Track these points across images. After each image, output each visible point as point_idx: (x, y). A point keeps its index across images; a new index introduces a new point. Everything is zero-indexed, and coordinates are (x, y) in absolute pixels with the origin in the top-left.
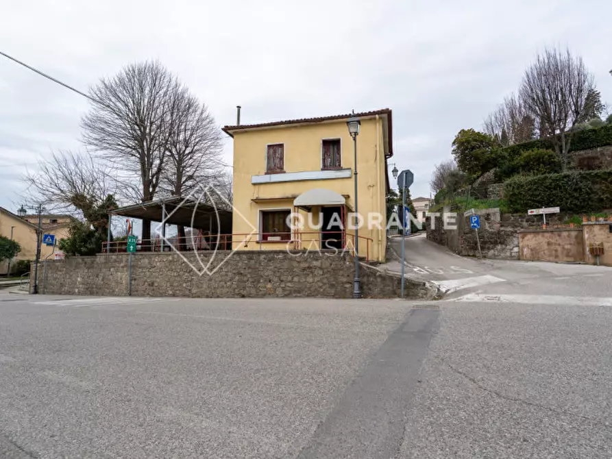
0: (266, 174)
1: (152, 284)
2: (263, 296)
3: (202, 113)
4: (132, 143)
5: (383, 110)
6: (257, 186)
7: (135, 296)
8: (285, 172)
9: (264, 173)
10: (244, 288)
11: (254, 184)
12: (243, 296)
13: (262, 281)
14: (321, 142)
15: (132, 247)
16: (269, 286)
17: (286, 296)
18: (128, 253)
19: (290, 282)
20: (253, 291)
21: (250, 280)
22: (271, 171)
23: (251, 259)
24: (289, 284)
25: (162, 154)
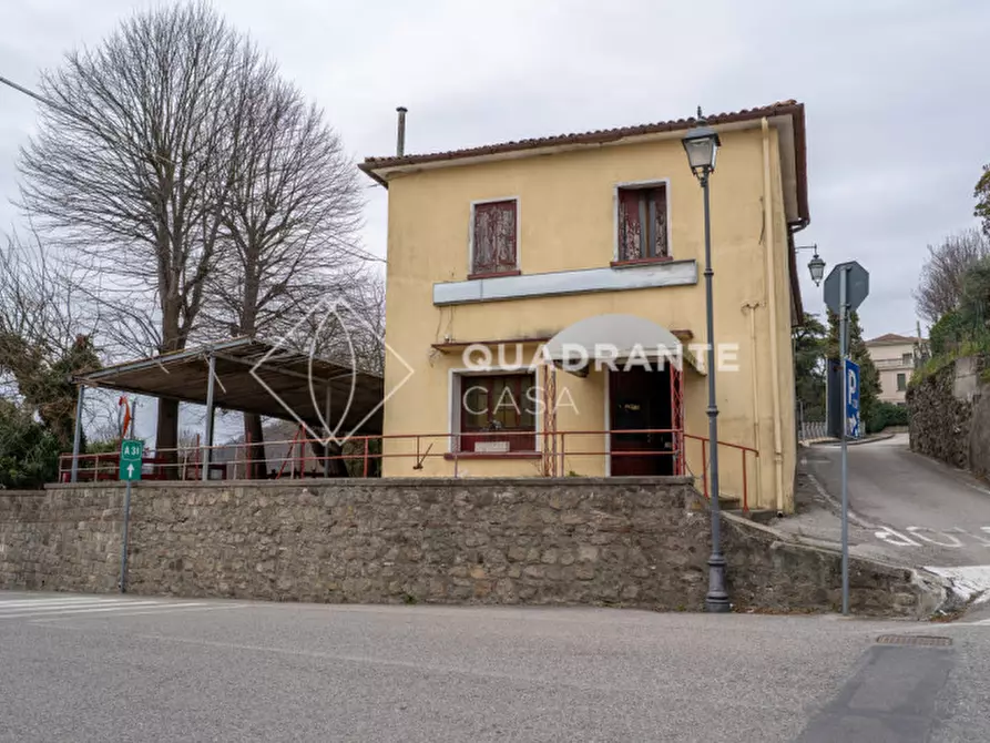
0: (470, 278)
1: (178, 565)
2: (463, 600)
3: (309, 129)
4: (137, 207)
5: (780, 105)
6: (447, 312)
7: (135, 593)
8: (519, 273)
9: (465, 277)
10: (414, 578)
11: (440, 306)
12: (410, 601)
13: (458, 559)
14: (616, 193)
15: (131, 468)
16: (478, 573)
17: (524, 602)
18: (122, 482)
19: (532, 563)
20: (436, 587)
21: (429, 557)
22: (481, 270)
23: (431, 500)
24: (531, 570)
25: (209, 232)
